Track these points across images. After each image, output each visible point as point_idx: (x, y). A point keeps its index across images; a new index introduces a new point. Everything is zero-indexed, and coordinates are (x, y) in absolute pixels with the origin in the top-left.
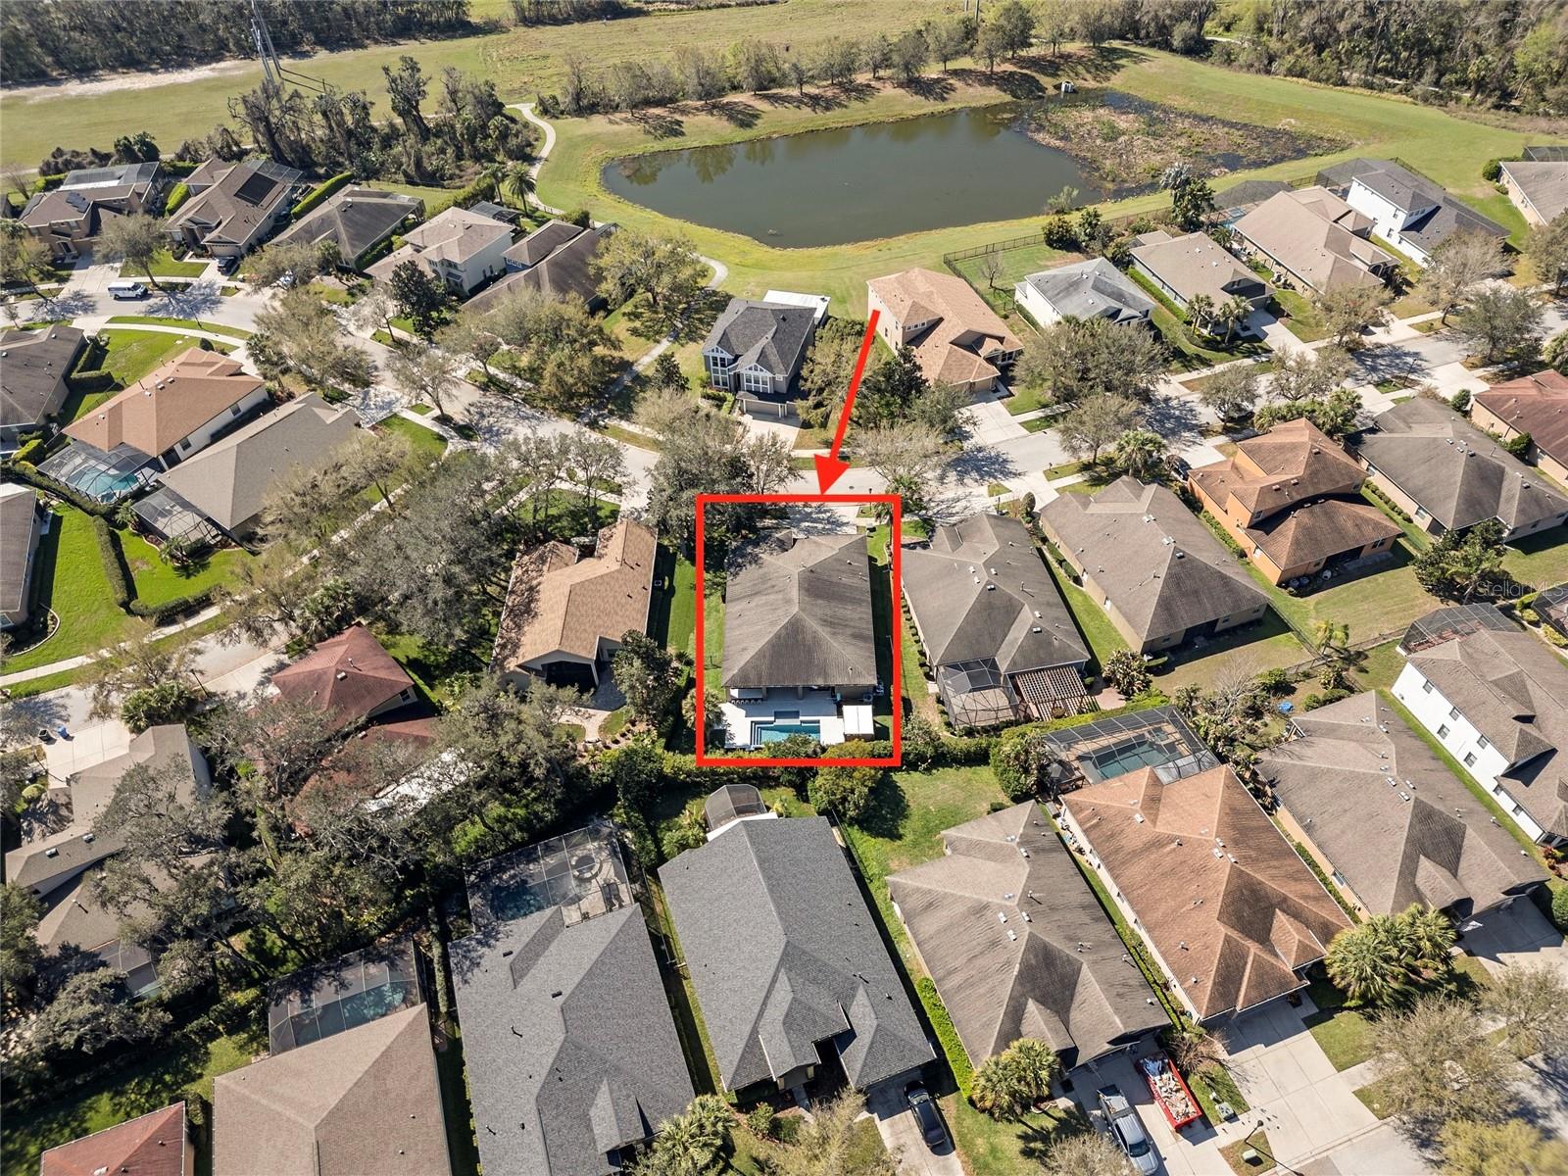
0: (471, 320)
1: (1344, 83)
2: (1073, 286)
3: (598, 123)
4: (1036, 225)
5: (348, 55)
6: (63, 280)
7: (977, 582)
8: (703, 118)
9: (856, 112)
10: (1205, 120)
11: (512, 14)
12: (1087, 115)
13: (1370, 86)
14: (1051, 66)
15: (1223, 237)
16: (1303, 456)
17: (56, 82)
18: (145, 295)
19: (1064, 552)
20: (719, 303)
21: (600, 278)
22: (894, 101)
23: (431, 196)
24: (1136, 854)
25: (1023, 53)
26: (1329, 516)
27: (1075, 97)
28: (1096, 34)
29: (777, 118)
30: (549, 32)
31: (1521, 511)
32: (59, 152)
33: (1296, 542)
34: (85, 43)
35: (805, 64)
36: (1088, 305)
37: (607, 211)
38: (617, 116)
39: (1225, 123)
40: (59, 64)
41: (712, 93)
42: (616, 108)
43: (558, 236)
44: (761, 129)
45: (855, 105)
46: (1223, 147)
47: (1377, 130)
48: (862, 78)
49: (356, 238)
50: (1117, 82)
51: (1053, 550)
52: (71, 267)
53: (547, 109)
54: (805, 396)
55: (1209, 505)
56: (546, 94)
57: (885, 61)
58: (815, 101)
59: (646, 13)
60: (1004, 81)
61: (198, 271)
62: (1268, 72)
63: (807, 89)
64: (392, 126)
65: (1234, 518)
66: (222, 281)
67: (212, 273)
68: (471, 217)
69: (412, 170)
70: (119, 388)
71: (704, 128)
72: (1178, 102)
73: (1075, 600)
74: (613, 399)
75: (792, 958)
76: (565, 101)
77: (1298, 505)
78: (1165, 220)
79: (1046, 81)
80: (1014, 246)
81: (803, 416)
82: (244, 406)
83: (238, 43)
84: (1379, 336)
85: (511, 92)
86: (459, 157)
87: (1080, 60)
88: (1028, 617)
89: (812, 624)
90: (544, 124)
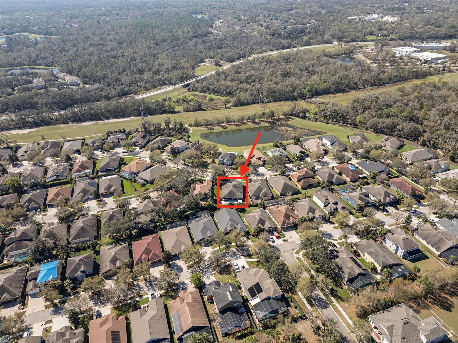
0: (182, 156)
1: (329, 123)
2: (275, 151)
3: (199, 128)
4: (272, 144)
5: (154, 116)
6: (114, 150)
7: (257, 186)
8: (217, 127)
9: (244, 127)
10: (303, 129)
11: (183, 110)
12: (283, 128)
13: (333, 124)
14: (278, 120)
15: (302, 146)
16: (305, 172)
17: (103, 120)
18: (128, 152)
19: (271, 185)
20: (220, 154)
21: (202, 149)
22: (250, 125)
23: (173, 139)
24: (274, 212)
25: (273, 118)
26: (308, 180)
27: (282, 125)
28: (286, 115)
29: (230, 128)
30: (189, 113)
31: (336, 180)
32: (109, 131)
33: (303, 183)
34: (107, 114)
35: (235, 119)
36: (277, 154)
37: (202, 141)
38: (203, 127)
39: (307, 129)
40: (104, 117)
41: (219, 123)
42: (202, 126)
43: (195, 144)
44: (227, 129)
45: (243, 126)
46: (306, 133)
47: (331, 131)
48: (245, 121)
49: (162, 144)
50: (289, 123)
51: (269, 184)
52: (114, 148)
53: (190, 126)
54: (234, 165)
55: (293, 179)
56: (190, 123)
57: (249, 119)
58: (237, 125)
59: (207, 110)
60: (269, 122)
61: (136, 149)
62: (316, 121)
63: (235, 123)
64: (164, 128)
65: (295, 180)
66: (140, 150)
67: (138, 149)
68: (181, 141)
69: (169, 134)
70: (127, 164)
71: (217, 129)
72: (299, 126)
73: (272, 190)
74: (204, 166)
75: (231, 220)
76: (194, 124)
77: (304, 178)
78: (292, 143)
79: (277, 123)
80: (268, 147)
81: (234, 168)
82: (148, 167)
83: (134, 114)
84: (324, 160)
85: (184, 123)
86: (176, 133)
87: (283, 119)
88: (264, 190)
89: (234, 190)
90: (190, 128)
